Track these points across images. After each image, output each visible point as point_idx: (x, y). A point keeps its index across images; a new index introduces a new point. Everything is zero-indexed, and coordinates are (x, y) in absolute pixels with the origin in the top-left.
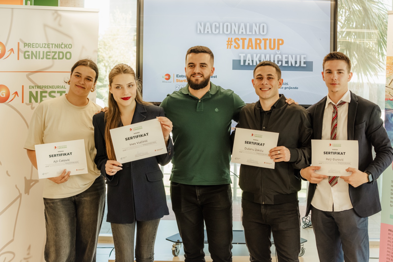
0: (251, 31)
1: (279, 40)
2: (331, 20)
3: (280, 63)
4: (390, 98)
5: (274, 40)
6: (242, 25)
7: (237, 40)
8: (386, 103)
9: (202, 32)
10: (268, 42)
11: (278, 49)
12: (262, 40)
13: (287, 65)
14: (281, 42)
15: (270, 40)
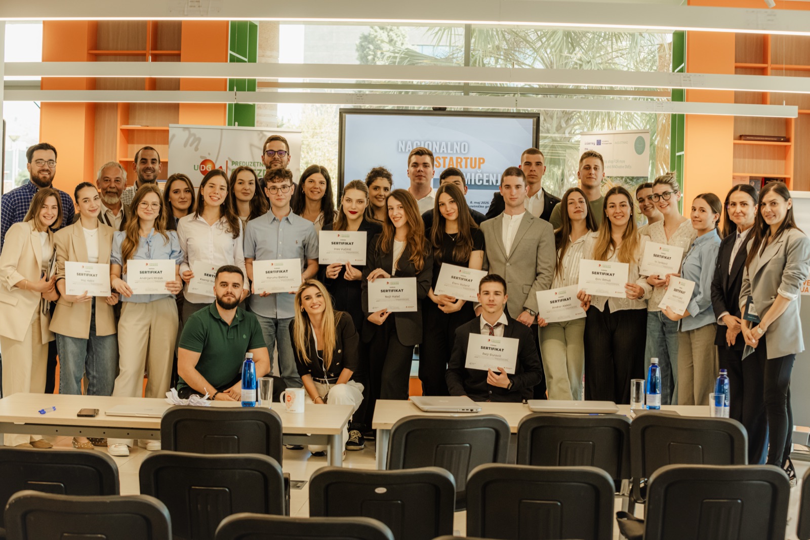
0: (452, 149)
1: (480, 159)
3: (481, 182)
5: (475, 159)
6: (444, 144)
7: (438, 159)
9: (404, 150)
10: (469, 161)
11: (479, 167)
12: (463, 158)
13: (488, 184)
14: (482, 161)
15: (471, 159)
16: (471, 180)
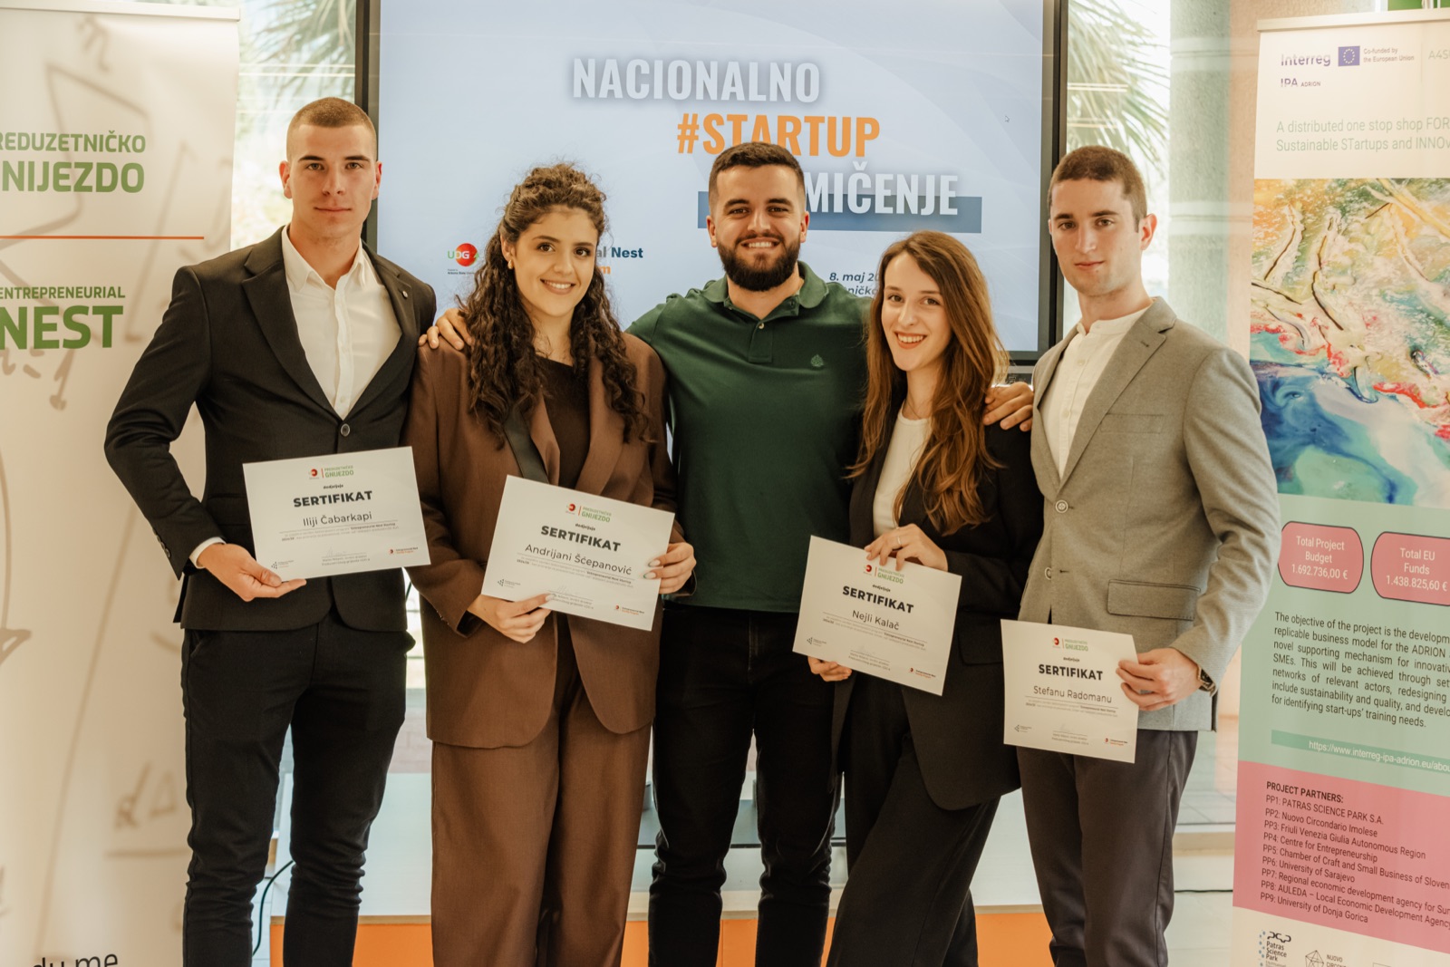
0: (764, 88)
1: (861, 122)
2: (1045, 51)
3: (867, 203)
4: (1267, 322)
5: (847, 121)
6: (733, 70)
7: (714, 123)
8: (1252, 342)
9: (591, 92)
10: (823, 128)
11: (860, 153)
12: (802, 120)
13: (889, 210)
14: (868, 129)
15: (832, 121)
16: (831, 197)
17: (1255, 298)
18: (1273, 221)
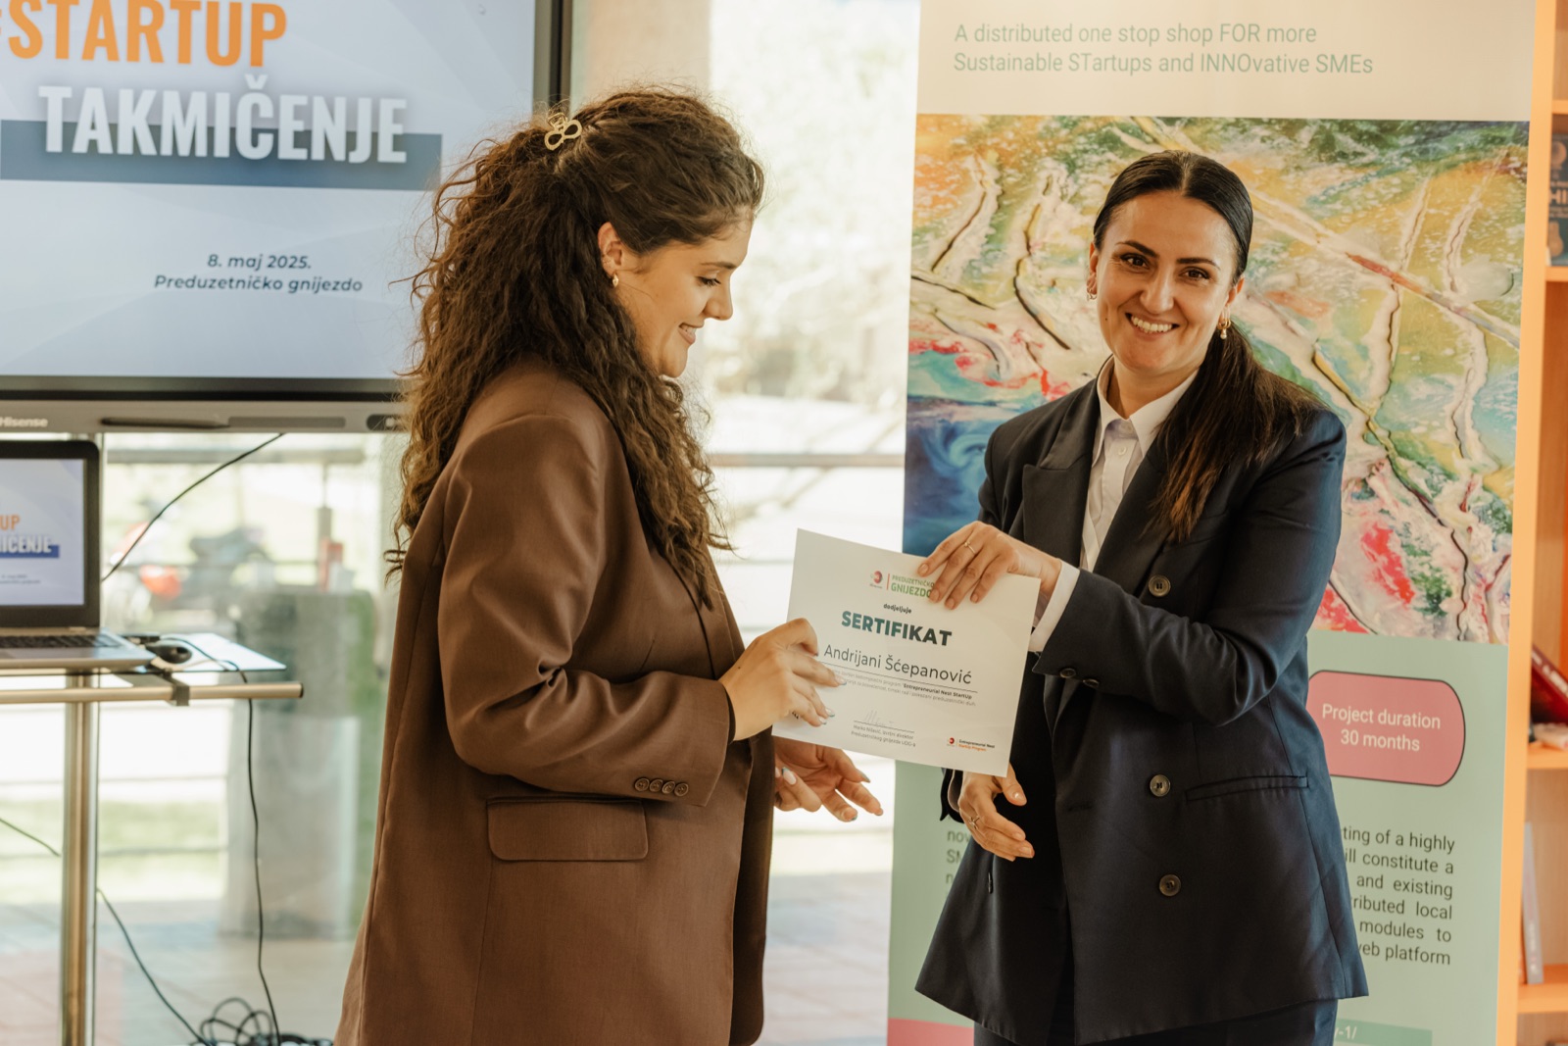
1: (258, 11)
4: (935, 337)
5: (236, 9)
7: (26, 7)
8: (911, 368)
10: (199, 19)
11: (257, 60)
12: (166, 6)
13: (300, 154)
14: (269, 22)
15: (214, 7)
17: (915, 300)
18: (948, 179)
